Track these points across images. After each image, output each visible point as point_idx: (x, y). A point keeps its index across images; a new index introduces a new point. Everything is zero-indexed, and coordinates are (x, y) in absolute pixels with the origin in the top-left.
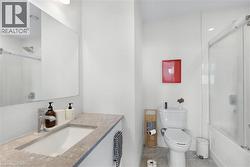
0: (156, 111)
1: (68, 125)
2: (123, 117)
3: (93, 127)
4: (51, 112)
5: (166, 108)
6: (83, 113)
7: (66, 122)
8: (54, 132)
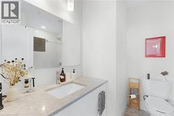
0: (139, 80)
1: (72, 82)
2: (107, 81)
3: (85, 85)
4: (63, 74)
5: (149, 78)
6: (82, 76)
7: (71, 80)
8: (64, 85)
